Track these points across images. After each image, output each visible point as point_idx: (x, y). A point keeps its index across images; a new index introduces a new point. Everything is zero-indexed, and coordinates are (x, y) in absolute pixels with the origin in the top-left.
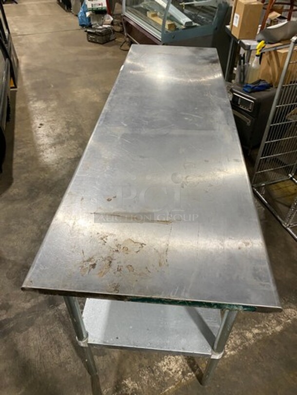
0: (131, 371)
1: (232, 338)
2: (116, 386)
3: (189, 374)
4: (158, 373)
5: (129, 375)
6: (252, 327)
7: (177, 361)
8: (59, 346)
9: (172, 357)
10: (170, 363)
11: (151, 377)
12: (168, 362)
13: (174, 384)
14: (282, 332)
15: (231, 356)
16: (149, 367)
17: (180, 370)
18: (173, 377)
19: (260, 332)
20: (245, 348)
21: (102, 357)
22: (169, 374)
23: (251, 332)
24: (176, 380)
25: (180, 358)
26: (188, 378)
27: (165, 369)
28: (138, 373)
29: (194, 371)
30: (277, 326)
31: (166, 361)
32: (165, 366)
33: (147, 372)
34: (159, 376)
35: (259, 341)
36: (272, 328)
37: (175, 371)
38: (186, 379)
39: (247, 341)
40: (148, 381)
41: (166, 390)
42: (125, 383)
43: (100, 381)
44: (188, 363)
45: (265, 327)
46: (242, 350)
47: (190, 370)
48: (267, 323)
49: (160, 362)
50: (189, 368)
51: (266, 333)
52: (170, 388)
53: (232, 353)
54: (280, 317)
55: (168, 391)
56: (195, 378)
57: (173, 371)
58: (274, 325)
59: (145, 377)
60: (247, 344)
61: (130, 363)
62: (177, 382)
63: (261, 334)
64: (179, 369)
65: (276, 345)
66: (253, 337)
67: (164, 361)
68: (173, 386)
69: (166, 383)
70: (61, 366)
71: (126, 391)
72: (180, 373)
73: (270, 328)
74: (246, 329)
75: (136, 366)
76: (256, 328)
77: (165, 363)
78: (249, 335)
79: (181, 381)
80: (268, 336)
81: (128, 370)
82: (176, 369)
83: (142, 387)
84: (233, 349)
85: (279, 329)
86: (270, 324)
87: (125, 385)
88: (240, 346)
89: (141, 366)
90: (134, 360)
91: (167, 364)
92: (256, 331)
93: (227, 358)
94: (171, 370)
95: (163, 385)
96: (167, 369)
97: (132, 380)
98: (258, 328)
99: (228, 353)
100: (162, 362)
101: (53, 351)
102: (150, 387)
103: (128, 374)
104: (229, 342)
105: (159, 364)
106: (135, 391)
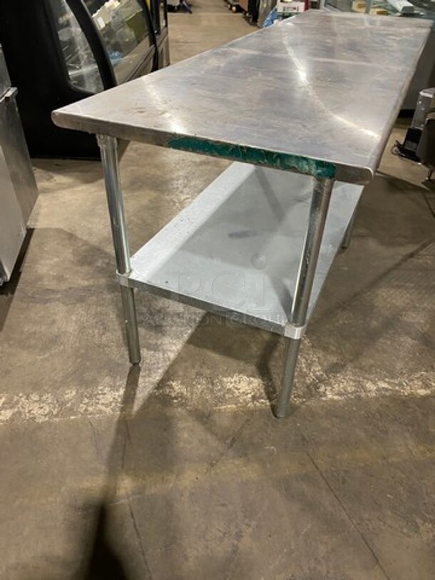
0: (185, 375)
1: (343, 382)
2: (158, 384)
3: (262, 400)
4: (219, 387)
5: (181, 378)
6: (379, 380)
7: (250, 383)
8: (105, 328)
9: (246, 377)
10: (240, 382)
11: (208, 389)
12: (238, 381)
13: (236, 404)
14: (425, 398)
15: (332, 400)
16: (210, 378)
17: (250, 393)
18: (238, 397)
19: (390, 388)
20: (359, 398)
21: (152, 352)
22: (234, 393)
23: (375, 383)
24: (241, 401)
25: (256, 381)
26: (258, 404)
27: (230, 386)
28: (193, 380)
29: (270, 399)
30: (421, 388)
31: (236, 378)
32: (231, 383)
33: (204, 382)
34: (220, 390)
35: (384, 396)
36: (411, 389)
37: (243, 392)
38: (255, 405)
39: (365, 392)
40: (202, 391)
41: (223, 407)
42: (171, 385)
43: (141, 373)
44: (265, 389)
45: (400, 384)
46: (351, 399)
47: (266, 397)
48: (407, 381)
49: (227, 377)
50: (264, 395)
51: (400, 392)
52: (229, 406)
53: (336, 397)
54: (430, 380)
55: (225, 409)
56: (269, 408)
57: (241, 391)
58: (416, 386)
59: (199, 386)
60: (363, 395)
61: (186, 368)
62: (241, 403)
63: (390, 390)
64: (249, 391)
65: (409, 407)
66: (376, 390)
67: (232, 377)
68: (234, 406)
69: (226, 400)
70: (99, 347)
71: (170, 392)
72: (250, 396)
73: (409, 388)
74: (368, 379)
75: (193, 372)
76: (385, 382)
77: (233, 380)
78: (369, 385)
79: (247, 404)
80: (400, 396)
81: (181, 373)
82: (246, 390)
83: (192, 394)
84: (340, 394)
85: (422, 392)
86: (411, 384)
87: (171, 387)
88: (352, 393)
89: (199, 374)
90: (194, 367)
91: (235, 382)
92: (385, 385)
93: (325, 401)
94: (238, 389)
95: (221, 400)
96: (234, 386)
97: (182, 384)
98: (389, 383)
99: (330, 396)
100: (229, 378)
101: (96, 331)
102: (203, 397)
103: (179, 376)
104: (337, 385)
105: (225, 379)
106: (182, 396)
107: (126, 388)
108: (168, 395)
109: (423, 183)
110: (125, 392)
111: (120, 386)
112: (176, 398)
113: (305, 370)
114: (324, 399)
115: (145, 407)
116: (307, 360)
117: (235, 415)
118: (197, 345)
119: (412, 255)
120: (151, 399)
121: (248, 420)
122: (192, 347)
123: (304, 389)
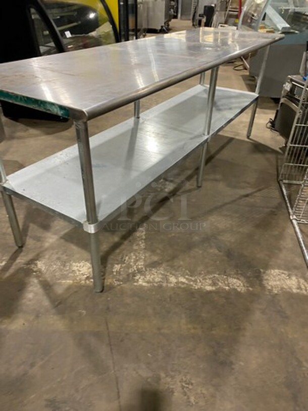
0: (49, 258)
1: (154, 275)
2: (29, 262)
3: (92, 280)
4: (68, 268)
6: (181, 276)
9: (88, 264)
10: (83, 267)
11: (59, 269)
13: (73, 280)
14: (210, 292)
15: (141, 286)
16: (64, 262)
17: (86, 275)
18: (77, 276)
19: (187, 282)
20: (160, 287)
21: (35, 241)
22: (76, 273)
23: (177, 277)
26: (88, 282)
27: (75, 268)
28: (52, 262)
30: (210, 285)
31: (82, 264)
32: (77, 267)
33: (59, 264)
34: (67, 270)
35: (179, 288)
36: (202, 285)
37: (82, 274)
38: (86, 283)
39: (167, 283)
40: (55, 270)
41: (63, 281)
42: (37, 263)
43: (21, 254)
45: (195, 281)
46: (155, 286)
48: (201, 280)
49: (76, 263)
51: (192, 286)
52: (68, 281)
53: (144, 284)
54: (219, 280)
55: (65, 283)
57: (81, 273)
58: (207, 284)
59: (55, 266)
60: (164, 285)
61: (52, 254)
62: (77, 280)
63: (187, 284)
65: (194, 297)
66: (176, 283)
67: (80, 263)
68: (71, 282)
69: (68, 277)
71: (34, 267)
72: (86, 276)
73: (200, 284)
74: (173, 275)
75: (55, 257)
76: (185, 278)
78: (173, 279)
79: (81, 281)
80: (191, 289)
81: (47, 257)
82: (85, 272)
83: (47, 271)
84: (148, 282)
85: (209, 288)
86: (203, 281)
87: (36, 265)
88: (157, 283)
89: (58, 259)
90: (58, 253)
91: (80, 266)
92: (183, 280)
94: (79, 271)
95: (65, 277)
96: (77, 269)
97: (44, 263)
98: (187, 279)
99: (140, 283)
100: (77, 264)
102: (53, 274)
103: (45, 259)
104: (149, 276)
105: (74, 264)
106: (40, 271)
107: (7, 262)
108: (31, 269)
109: (280, 148)
110: (6, 264)
111: (4, 260)
112: (35, 272)
113: (132, 263)
114: (135, 284)
115: (13, 275)
116: (136, 257)
117: (69, 288)
118: (67, 240)
120: (20, 270)
121: (76, 292)
122: (62, 241)
123: (125, 276)
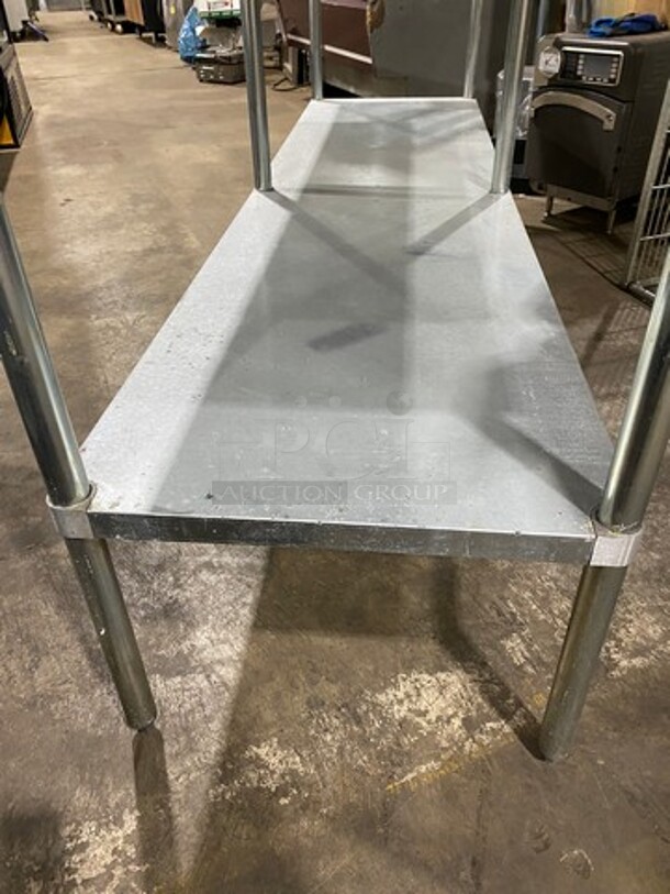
0: (281, 718)
1: (631, 621)
2: (223, 766)
3: (489, 725)
4: (378, 724)
5: (274, 730)
7: (442, 689)
8: (35, 649)
9: (426, 677)
10: (419, 695)
11: (351, 737)
12: (413, 692)
13: (437, 758)
15: (633, 670)
16: (345, 705)
17: (455, 715)
18: (432, 734)
21: (179, 679)
22: (418, 727)
24: (445, 744)
25: (454, 678)
26: (486, 740)
27: (400, 712)
28: (305, 724)
29: (505, 715)
31: (405, 687)
32: (400, 702)
33: (336, 722)
34: (382, 732)
37: (439, 718)
38: (481, 745)
40: (341, 749)
41: (409, 777)
42: (258, 756)
43: (167, 749)
44: (483, 692)
47: (493, 713)
49: (382, 690)
50: (486, 708)
52: (423, 769)
53: (637, 662)
56: (513, 739)
57: (432, 716)
59: (329, 737)
61: (278, 696)
62: (445, 750)
64: (450, 712)
67: (396, 686)
68: (433, 764)
69: (408, 754)
70: (32, 705)
71: (260, 779)
72: (457, 722)
75: (297, 704)
77: (400, 695)
79: (461, 748)
81: (269, 716)
82: (442, 710)
83: (318, 767)
84: (640, 652)
87: (258, 763)
89: (314, 704)
90: (293, 685)
91: (408, 696)
93: (622, 679)
94: (423, 714)
95: (397, 758)
96: (409, 710)
97: (283, 744)
99: (625, 663)
100: (391, 692)
101: (13, 665)
102: (349, 765)
103: (267, 727)
104: (623, 631)
105: (382, 698)
106: (293, 780)
107: (139, 807)
108: (259, 789)
109: (544, 222)
110: (140, 820)
111: (120, 806)
112: (282, 791)
113: (542, 617)
114: (616, 673)
115: (212, 843)
116: (534, 593)
117: (448, 791)
118: (281, 628)
119: (598, 337)
120: (217, 818)
121: (484, 793)
122: (270, 637)
